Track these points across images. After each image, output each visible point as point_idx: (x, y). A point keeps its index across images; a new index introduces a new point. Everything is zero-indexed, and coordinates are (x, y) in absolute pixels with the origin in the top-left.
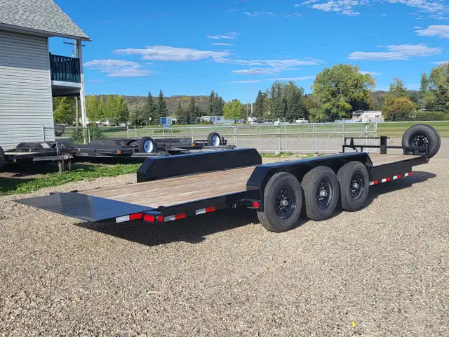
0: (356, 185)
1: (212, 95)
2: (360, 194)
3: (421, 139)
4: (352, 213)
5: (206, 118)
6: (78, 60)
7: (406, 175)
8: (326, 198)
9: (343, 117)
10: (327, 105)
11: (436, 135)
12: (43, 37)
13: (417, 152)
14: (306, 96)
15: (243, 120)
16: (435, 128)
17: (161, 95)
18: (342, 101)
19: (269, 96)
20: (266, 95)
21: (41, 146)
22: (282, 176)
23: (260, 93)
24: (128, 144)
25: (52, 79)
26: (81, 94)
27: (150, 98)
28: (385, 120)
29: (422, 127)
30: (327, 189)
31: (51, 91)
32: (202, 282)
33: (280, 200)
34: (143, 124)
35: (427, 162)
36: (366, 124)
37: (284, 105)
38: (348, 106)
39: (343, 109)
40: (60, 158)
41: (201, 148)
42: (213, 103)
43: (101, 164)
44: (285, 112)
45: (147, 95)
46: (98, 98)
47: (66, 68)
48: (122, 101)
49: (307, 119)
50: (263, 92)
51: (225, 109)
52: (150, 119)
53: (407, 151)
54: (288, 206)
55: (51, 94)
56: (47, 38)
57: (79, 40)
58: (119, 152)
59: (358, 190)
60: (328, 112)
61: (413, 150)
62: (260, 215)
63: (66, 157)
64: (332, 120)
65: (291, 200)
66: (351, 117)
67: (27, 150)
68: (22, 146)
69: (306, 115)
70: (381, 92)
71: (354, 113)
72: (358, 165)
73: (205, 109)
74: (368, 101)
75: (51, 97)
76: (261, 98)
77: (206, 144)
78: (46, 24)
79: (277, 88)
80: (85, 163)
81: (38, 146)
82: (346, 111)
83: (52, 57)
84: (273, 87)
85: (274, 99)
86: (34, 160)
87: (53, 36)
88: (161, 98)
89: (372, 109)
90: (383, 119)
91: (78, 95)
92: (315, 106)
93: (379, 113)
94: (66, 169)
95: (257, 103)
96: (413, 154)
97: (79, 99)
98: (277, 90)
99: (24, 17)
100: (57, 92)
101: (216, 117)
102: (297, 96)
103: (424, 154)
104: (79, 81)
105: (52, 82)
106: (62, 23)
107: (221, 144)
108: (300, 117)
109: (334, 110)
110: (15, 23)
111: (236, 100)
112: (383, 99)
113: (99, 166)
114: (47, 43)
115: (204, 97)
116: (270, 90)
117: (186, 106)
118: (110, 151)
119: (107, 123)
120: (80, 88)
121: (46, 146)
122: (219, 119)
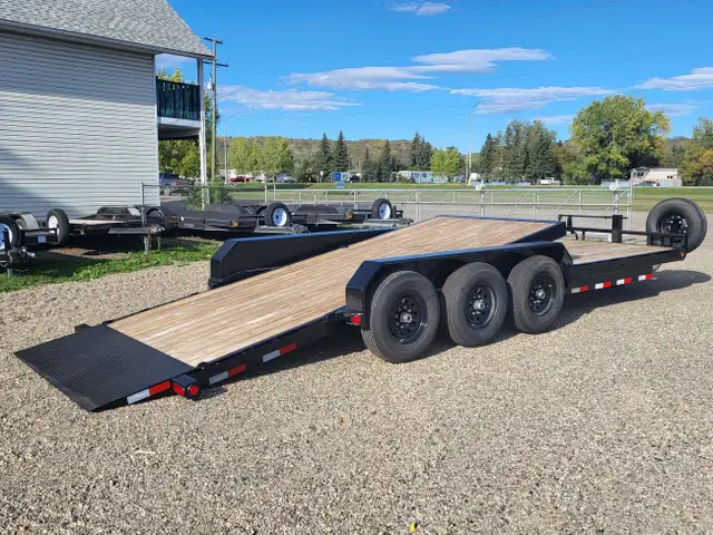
0: (540, 294)
1: (416, 140)
2: (548, 307)
3: (676, 221)
4: (532, 337)
5: (406, 174)
6: (198, 88)
7: (642, 278)
8: (485, 312)
9: (616, 177)
10: (593, 159)
11: (700, 216)
12: (147, 55)
13: (667, 241)
14: (560, 144)
15: (461, 177)
16: (700, 204)
17: (341, 137)
18: (616, 153)
19: (503, 144)
20: (498, 141)
21: (127, 212)
22: (402, 276)
23: (489, 137)
24: (258, 212)
25: (160, 115)
26: (201, 137)
27: (325, 143)
28: (684, 184)
29: (678, 202)
30: (486, 297)
31: (156, 131)
32: (227, 439)
33: (399, 314)
34: (314, 181)
35: (682, 259)
36: (616, 192)
37: (524, 156)
38: (624, 160)
39: (617, 164)
40: (145, 230)
41: (361, 221)
42: (417, 152)
43: (213, 241)
44: (525, 168)
45: (321, 138)
46: (251, 140)
47: (179, 99)
48: (285, 146)
49: (558, 178)
50: (494, 135)
51: (434, 160)
52: (322, 173)
53: (652, 241)
54: (413, 323)
55: (156, 136)
56: (153, 56)
57: (201, 60)
58: (236, 225)
59: (545, 301)
60: (592, 168)
61: (662, 238)
62: (365, 335)
63: (154, 230)
64: (598, 182)
65: (420, 314)
66: (629, 177)
67: (110, 218)
68: (105, 212)
69: (557, 172)
70: (683, 139)
71: (634, 171)
72: (542, 261)
73: (406, 160)
74: (656, 154)
75: (157, 142)
76: (491, 144)
77: (369, 216)
78: (153, 35)
79: (515, 132)
80: (192, 239)
81: (124, 213)
82: (621, 169)
83: (159, 82)
84: (508, 129)
85: (508, 148)
86: (111, 232)
87: (161, 53)
88: (341, 143)
89: (663, 167)
90: (680, 182)
91: (196, 138)
92: (572, 158)
93: (674, 172)
94: (154, 246)
95: (483, 154)
96: (662, 245)
97: (197, 145)
98: (514, 133)
99: (122, 25)
100: (165, 133)
101: (421, 173)
102: (546, 143)
103: (679, 245)
104: (198, 118)
105: (159, 120)
106: (176, 33)
107: (391, 217)
108: (549, 175)
109: (603, 167)
110: (107, 34)
111: (453, 148)
112: (682, 151)
113: (209, 244)
114: (153, 63)
115: (406, 142)
116: (504, 133)
117: (377, 155)
118: (225, 221)
119: (262, 177)
120: (198, 129)
121: (135, 212)
122: (425, 176)
